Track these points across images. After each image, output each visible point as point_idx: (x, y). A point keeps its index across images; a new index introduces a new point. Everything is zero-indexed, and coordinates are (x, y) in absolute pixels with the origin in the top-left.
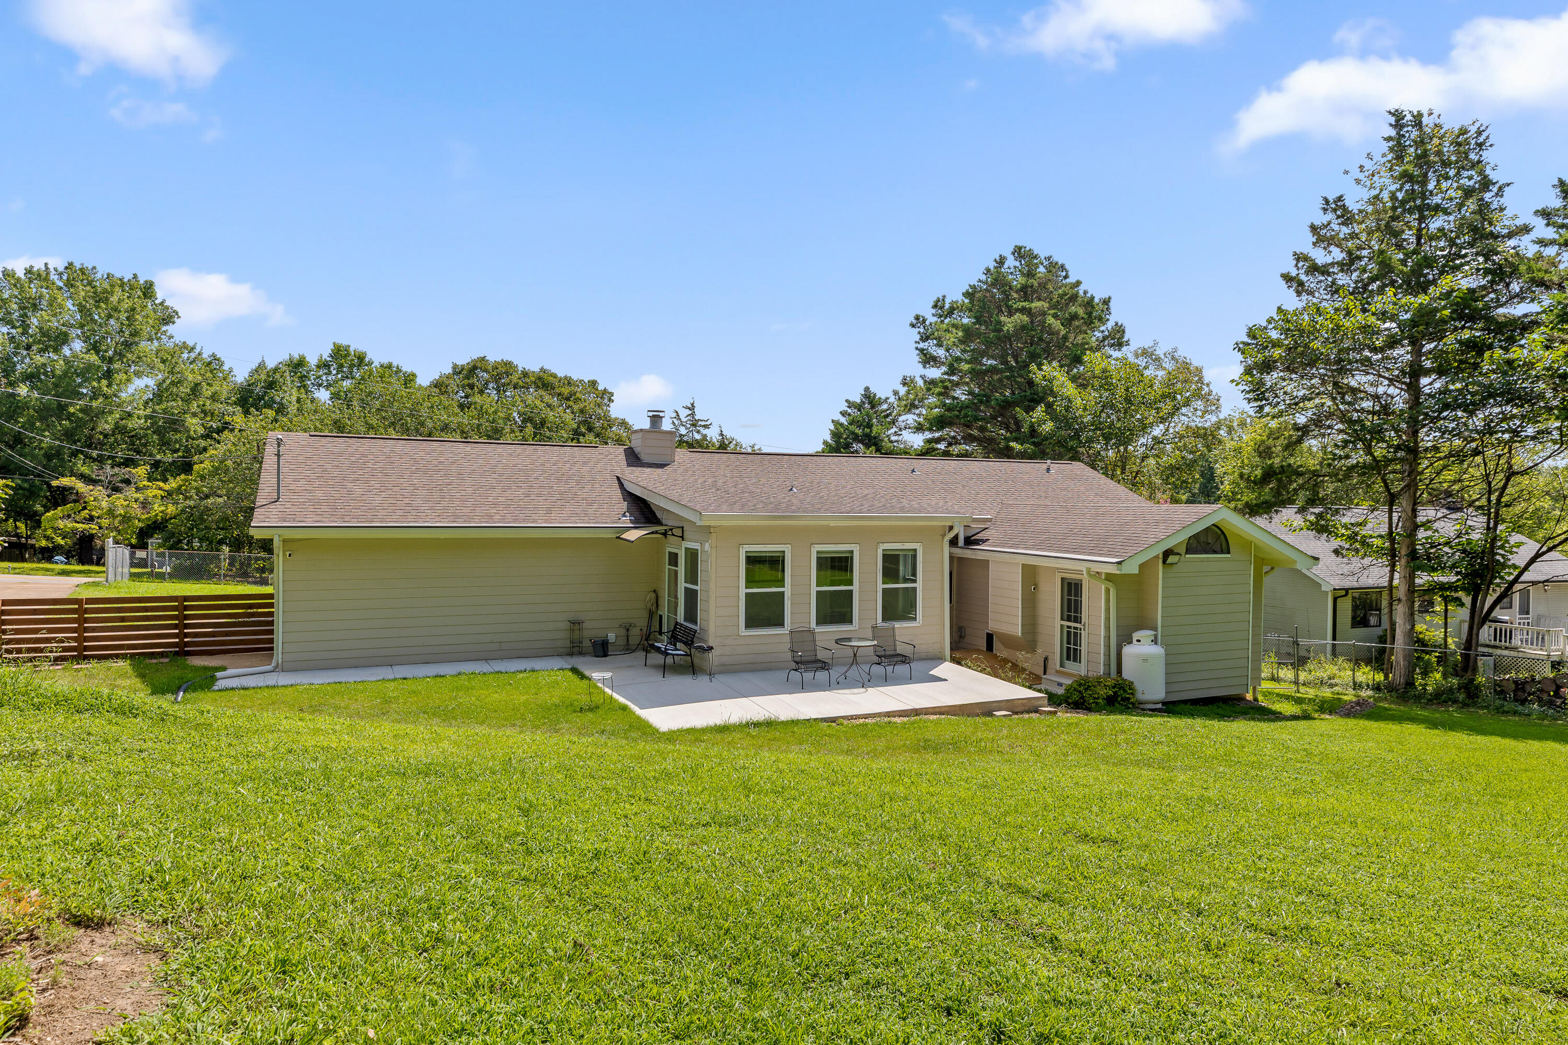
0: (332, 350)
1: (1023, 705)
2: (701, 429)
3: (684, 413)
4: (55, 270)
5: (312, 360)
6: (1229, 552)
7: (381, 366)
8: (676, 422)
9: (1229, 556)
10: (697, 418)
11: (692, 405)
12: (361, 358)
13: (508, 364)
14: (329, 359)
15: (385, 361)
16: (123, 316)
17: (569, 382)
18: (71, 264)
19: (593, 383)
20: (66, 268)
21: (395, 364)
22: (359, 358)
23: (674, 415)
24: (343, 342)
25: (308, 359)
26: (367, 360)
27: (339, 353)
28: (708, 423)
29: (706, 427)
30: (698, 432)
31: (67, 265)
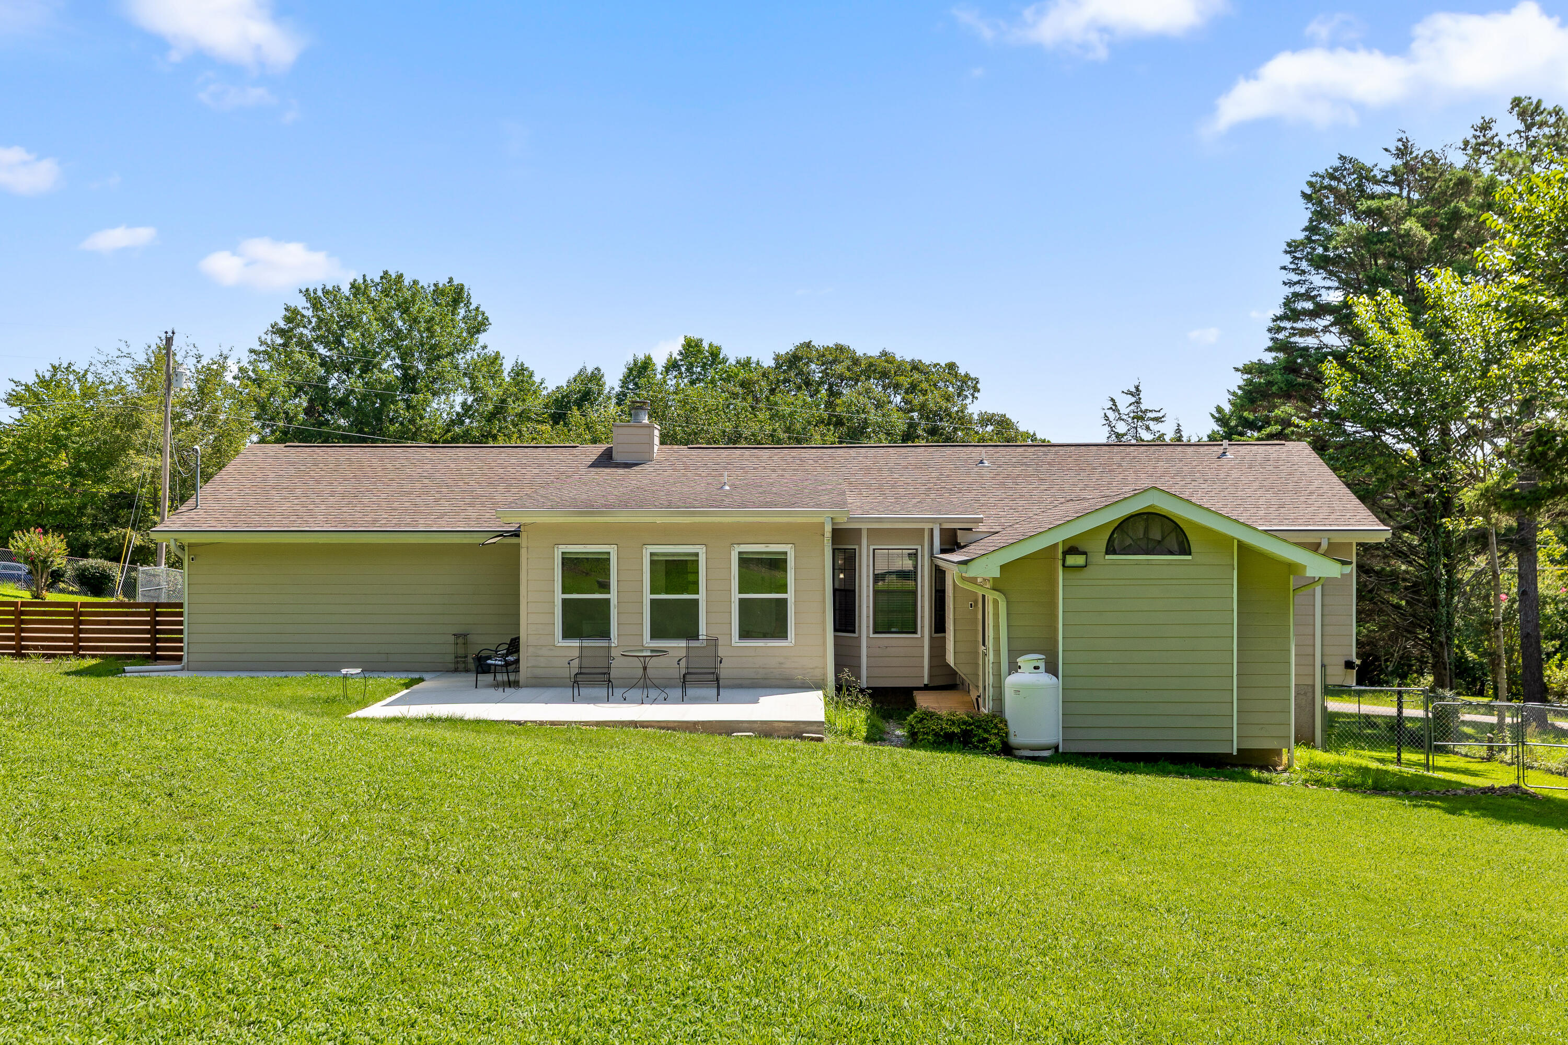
0: (683, 346)
1: (788, 729)
2: (1152, 424)
3: (1124, 403)
4: (372, 281)
5: (660, 362)
6: (1190, 554)
7: (738, 362)
8: (1111, 415)
9: (1189, 557)
10: (1143, 407)
11: (1137, 388)
12: (715, 354)
13: (840, 349)
14: (678, 358)
15: (743, 356)
16: (423, 325)
17: (916, 367)
18: (386, 273)
19: (952, 366)
20: (382, 278)
21: (754, 359)
22: (712, 354)
23: (1110, 404)
24: (695, 335)
25: (655, 360)
26: (721, 356)
27: (692, 348)
28: (1160, 415)
29: (1157, 420)
30: (1148, 428)
31: (382, 274)
